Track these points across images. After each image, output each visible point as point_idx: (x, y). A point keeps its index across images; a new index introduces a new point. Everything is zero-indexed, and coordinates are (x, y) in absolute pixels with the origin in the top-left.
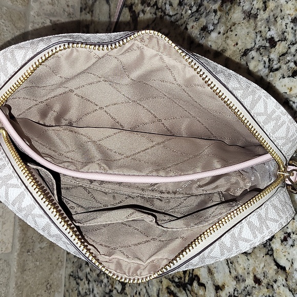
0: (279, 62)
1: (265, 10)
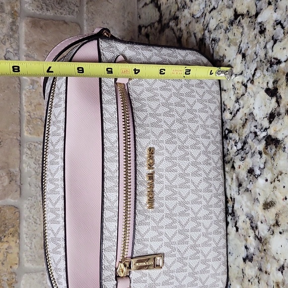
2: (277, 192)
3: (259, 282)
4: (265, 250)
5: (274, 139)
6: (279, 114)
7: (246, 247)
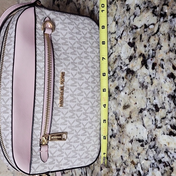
0: (161, 122)
1: (152, 85)
2: (131, 100)
3: (118, 149)
4: (123, 131)
5: (131, 71)
6: (135, 57)
7: (112, 130)
